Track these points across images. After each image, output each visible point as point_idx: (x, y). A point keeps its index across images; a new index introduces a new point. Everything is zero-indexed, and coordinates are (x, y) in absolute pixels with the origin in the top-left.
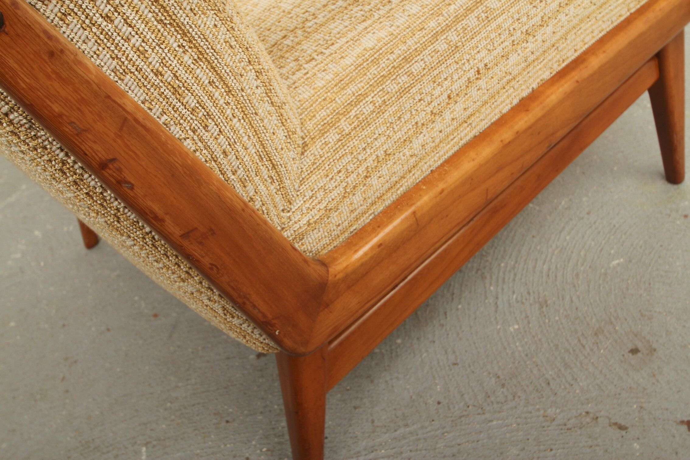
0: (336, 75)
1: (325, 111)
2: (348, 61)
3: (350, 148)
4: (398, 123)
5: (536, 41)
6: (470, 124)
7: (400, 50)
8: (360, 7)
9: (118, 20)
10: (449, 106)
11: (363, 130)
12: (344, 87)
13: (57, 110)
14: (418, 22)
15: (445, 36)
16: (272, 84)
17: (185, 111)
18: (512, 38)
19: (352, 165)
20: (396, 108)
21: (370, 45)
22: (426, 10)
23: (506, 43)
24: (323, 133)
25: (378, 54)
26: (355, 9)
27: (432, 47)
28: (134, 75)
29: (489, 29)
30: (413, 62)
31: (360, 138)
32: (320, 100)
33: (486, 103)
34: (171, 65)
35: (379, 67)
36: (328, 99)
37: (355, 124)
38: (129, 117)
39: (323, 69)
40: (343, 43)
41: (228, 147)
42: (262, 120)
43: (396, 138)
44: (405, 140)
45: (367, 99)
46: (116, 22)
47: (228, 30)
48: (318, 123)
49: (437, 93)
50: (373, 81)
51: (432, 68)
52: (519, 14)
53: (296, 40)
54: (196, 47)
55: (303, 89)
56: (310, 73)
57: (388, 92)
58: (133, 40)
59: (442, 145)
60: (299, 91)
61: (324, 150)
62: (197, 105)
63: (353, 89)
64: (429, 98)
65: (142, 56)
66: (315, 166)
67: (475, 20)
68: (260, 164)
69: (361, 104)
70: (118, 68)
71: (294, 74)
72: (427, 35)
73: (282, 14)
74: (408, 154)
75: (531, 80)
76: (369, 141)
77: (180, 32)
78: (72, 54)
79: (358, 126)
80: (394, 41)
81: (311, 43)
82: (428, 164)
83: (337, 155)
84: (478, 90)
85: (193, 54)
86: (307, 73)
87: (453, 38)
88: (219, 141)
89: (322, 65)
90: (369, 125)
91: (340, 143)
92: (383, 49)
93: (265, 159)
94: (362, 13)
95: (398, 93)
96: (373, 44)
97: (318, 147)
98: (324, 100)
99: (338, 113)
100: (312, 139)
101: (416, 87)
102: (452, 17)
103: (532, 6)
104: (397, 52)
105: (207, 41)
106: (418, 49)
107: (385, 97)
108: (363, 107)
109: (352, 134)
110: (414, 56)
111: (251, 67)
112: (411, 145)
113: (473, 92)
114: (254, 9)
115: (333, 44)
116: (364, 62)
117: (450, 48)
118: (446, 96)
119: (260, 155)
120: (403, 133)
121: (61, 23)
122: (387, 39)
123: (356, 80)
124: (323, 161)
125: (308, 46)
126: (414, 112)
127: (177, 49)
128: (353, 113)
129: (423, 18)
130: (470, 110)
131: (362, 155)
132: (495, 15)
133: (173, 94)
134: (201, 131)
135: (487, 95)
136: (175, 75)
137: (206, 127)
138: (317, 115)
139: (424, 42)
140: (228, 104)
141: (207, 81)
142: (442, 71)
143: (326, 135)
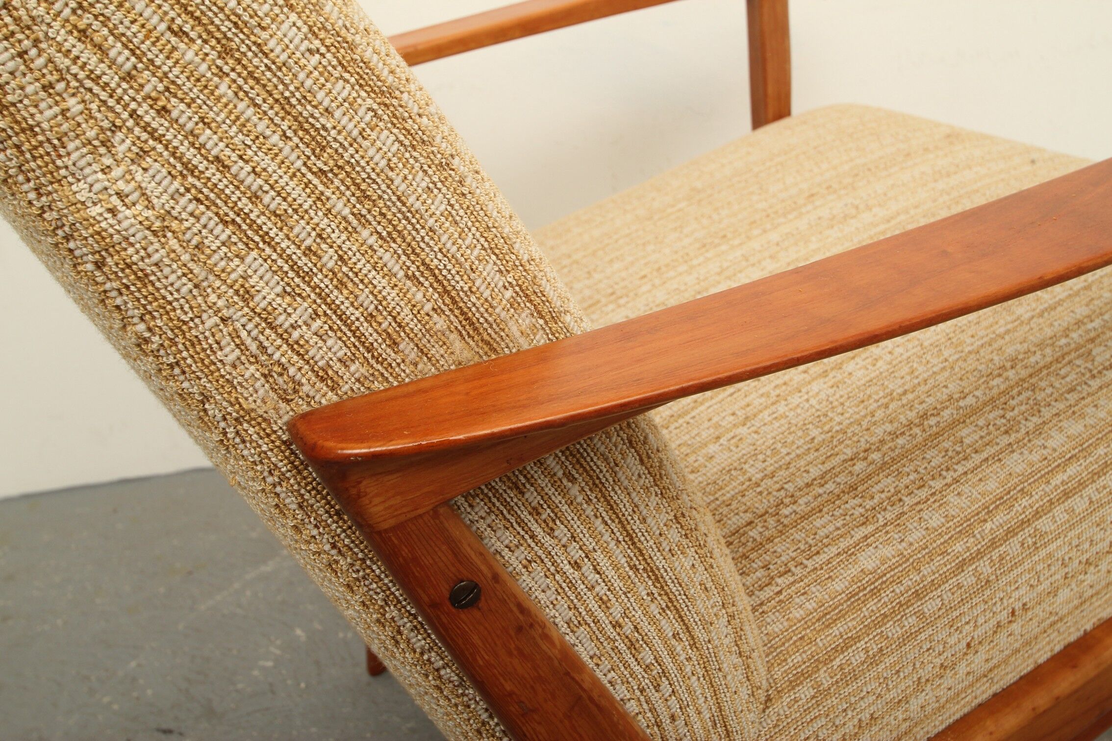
0: (820, 604)
1: (800, 655)
2: (838, 586)
3: (826, 709)
4: (894, 679)
5: (1099, 571)
6: (991, 678)
7: (911, 580)
8: (858, 501)
9: (587, 567)
10: (966, 657)
11: (848, 685)
12: (830, 624)
13: (508, 688)
14: (938, 542)
15: (974, 566)
16: (744, 628)
17: (637, 668)
18: (1066, 570)
19: (825, 731)
20: (896, 659)
21: (870, 565)
22: (951, 523)
23: (1057, 577)
24: (793, 685)
25: (880, 581)
26: (852, 502)
27: (954, 579)
28: (589, 627)
29: (1036, 558)
30: (927, 598)
31: (842, 696)
32: (795, 638)
33: (1018, 651)
34: (634, 616)
35: (880, 600)
36: (806, 638)
37: (838, 676)
38: (584, 695)
39: (803, 591)
40: (832, 555)
41: (679, 710)
42: (725, 677)
43: (889, 697)
44: (900, 701)
45: (858, 645)
46: (584, 569)
47: (706, 570)
48: (789, 671)
49: (952, 641)
50: (869, 620)
51: (951, 608)
52: (1079, 538)
53: (767, 534)
54: (667, 594)
55: (773, 617)
56: (784, 594)
57: (888, 637)
58: (598, 589)
59: (948, 705)
60: (768, 620)
61: (792, 710)
62: (653, 662)
63: (841, 629)
64: (941, 647)
65: (603, 606)
66: (777, 730)
67: (1018, 546)
68: (712, 731)
69: (850, 650)
70: (573, 618)
71: (761, 589)
72: (950, 563)
73: (747, 483)
74: (901, 717)
75: (1085, 620)
76: (853, 700)
77: (653, 578)
78: (540, 627)
79: (842, 680)
80: (904, 566)
81: (787, 545)
82: (925, 730)
83: (808, 717)
84: (1010, 635)
85: (662, 602)
86: (780, 592)
87: (984, 570)
88: (669, 703)
89: (802, 584)
90: (856, 679)
91: (814, 701)
92: (888, 576)
93: (718, 725)
94: (861, 510)
95: (901, 640)
96: (874, 565)
97: (785, 704)
98: (801, 638)
99: (817, 660)
100: (779, 692)
101: (927, 632)
102: (986, 541)
103: (1098, 529)
104: (907, 582)
105: (681, 586)
106: (936, 581)
107: (883, 644)
108: (851, 654)
109: (832, 689)
110: (929, 591)
111: (724, 611)
112: (907, 706)
113: (1002, 638)
114: (707, 464)
115: (818, 553)
116: (860, 591)
117: (979, 582)
118: (965, 645)
119: (714, 721)
120: (899, 691)
121: (524, 570)
122: (894, 561)
123: (846, 617)
124: (788, 724)
125: (783, 548)
126: (918, 666)
127: (645, 597)
128: (837, 662)
129: (946, 537)
130: (995, 661)
131: (841, 718)
132: (1046, 540)
133: (629, 648)
134: (651, 692)
135: (1021, 642)
136: (636, 627)
137: (657, 688)
138: (789, 660)
139: (945, 573)
140: (689, 659)
141: (671, 634)
142: (964, 613)
143: (797, 689)
